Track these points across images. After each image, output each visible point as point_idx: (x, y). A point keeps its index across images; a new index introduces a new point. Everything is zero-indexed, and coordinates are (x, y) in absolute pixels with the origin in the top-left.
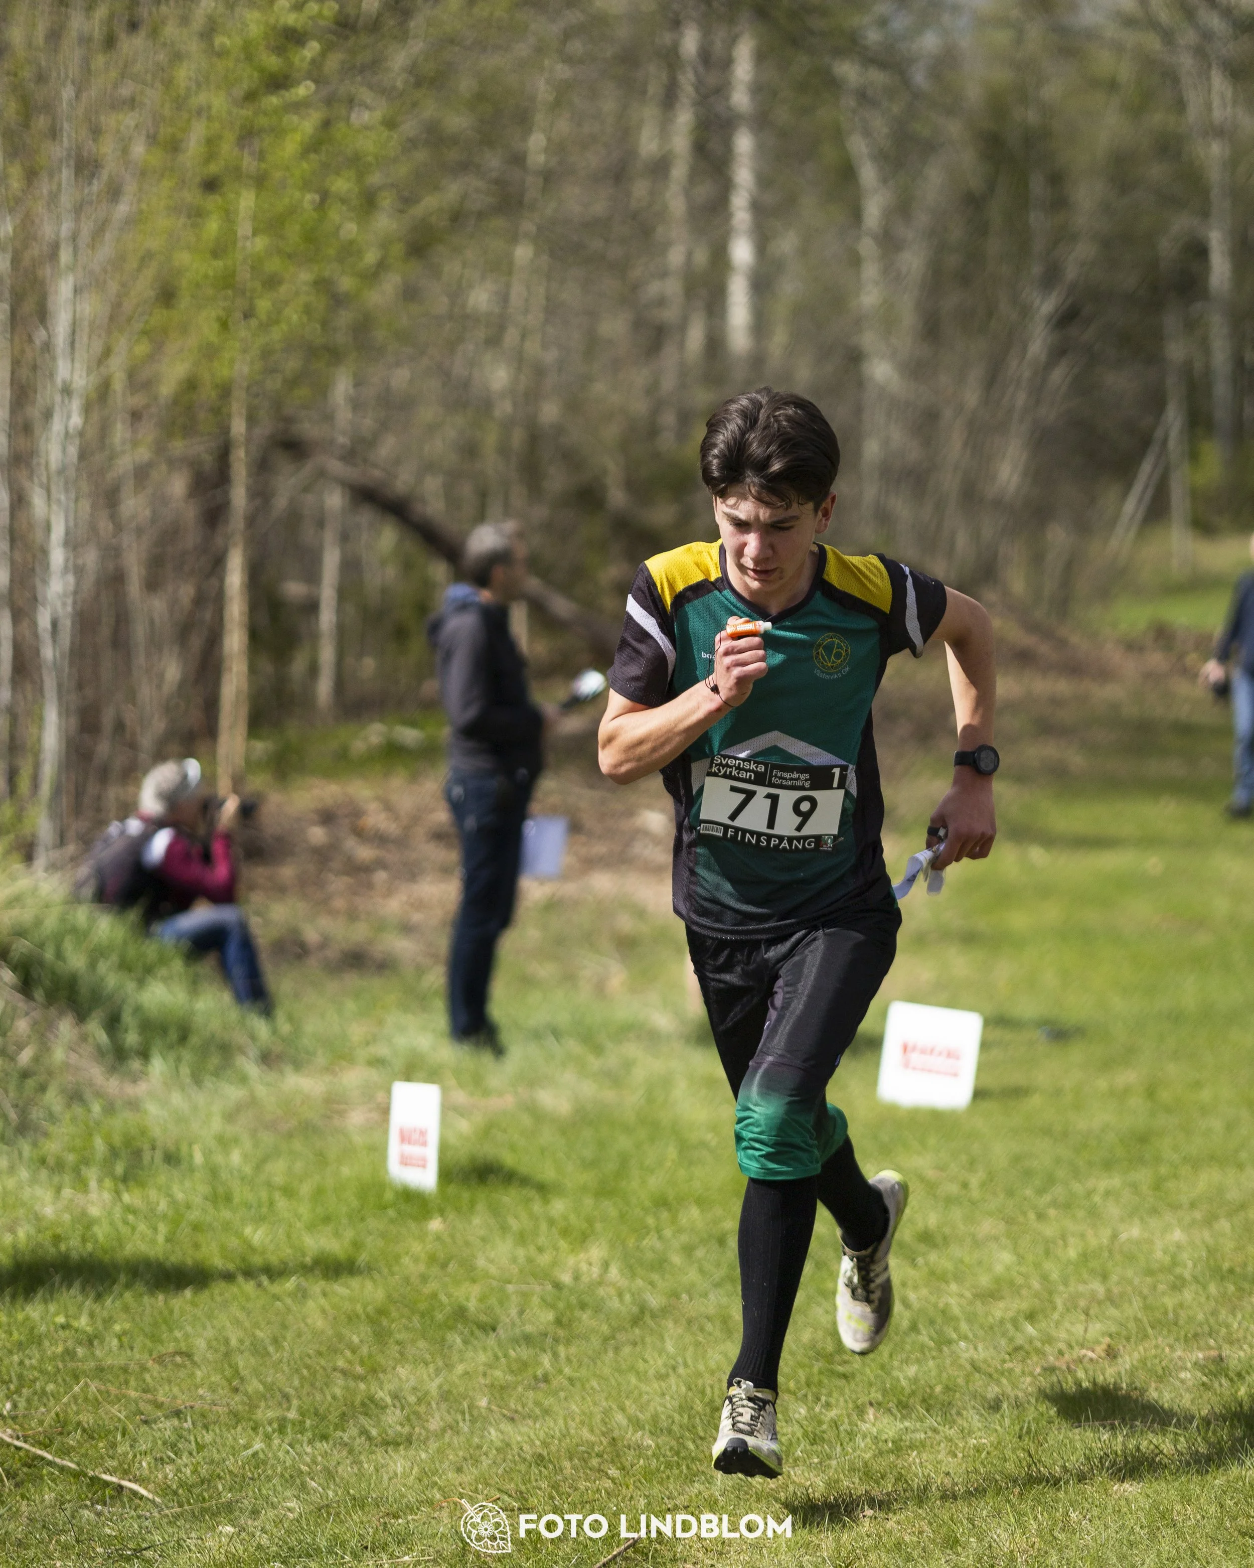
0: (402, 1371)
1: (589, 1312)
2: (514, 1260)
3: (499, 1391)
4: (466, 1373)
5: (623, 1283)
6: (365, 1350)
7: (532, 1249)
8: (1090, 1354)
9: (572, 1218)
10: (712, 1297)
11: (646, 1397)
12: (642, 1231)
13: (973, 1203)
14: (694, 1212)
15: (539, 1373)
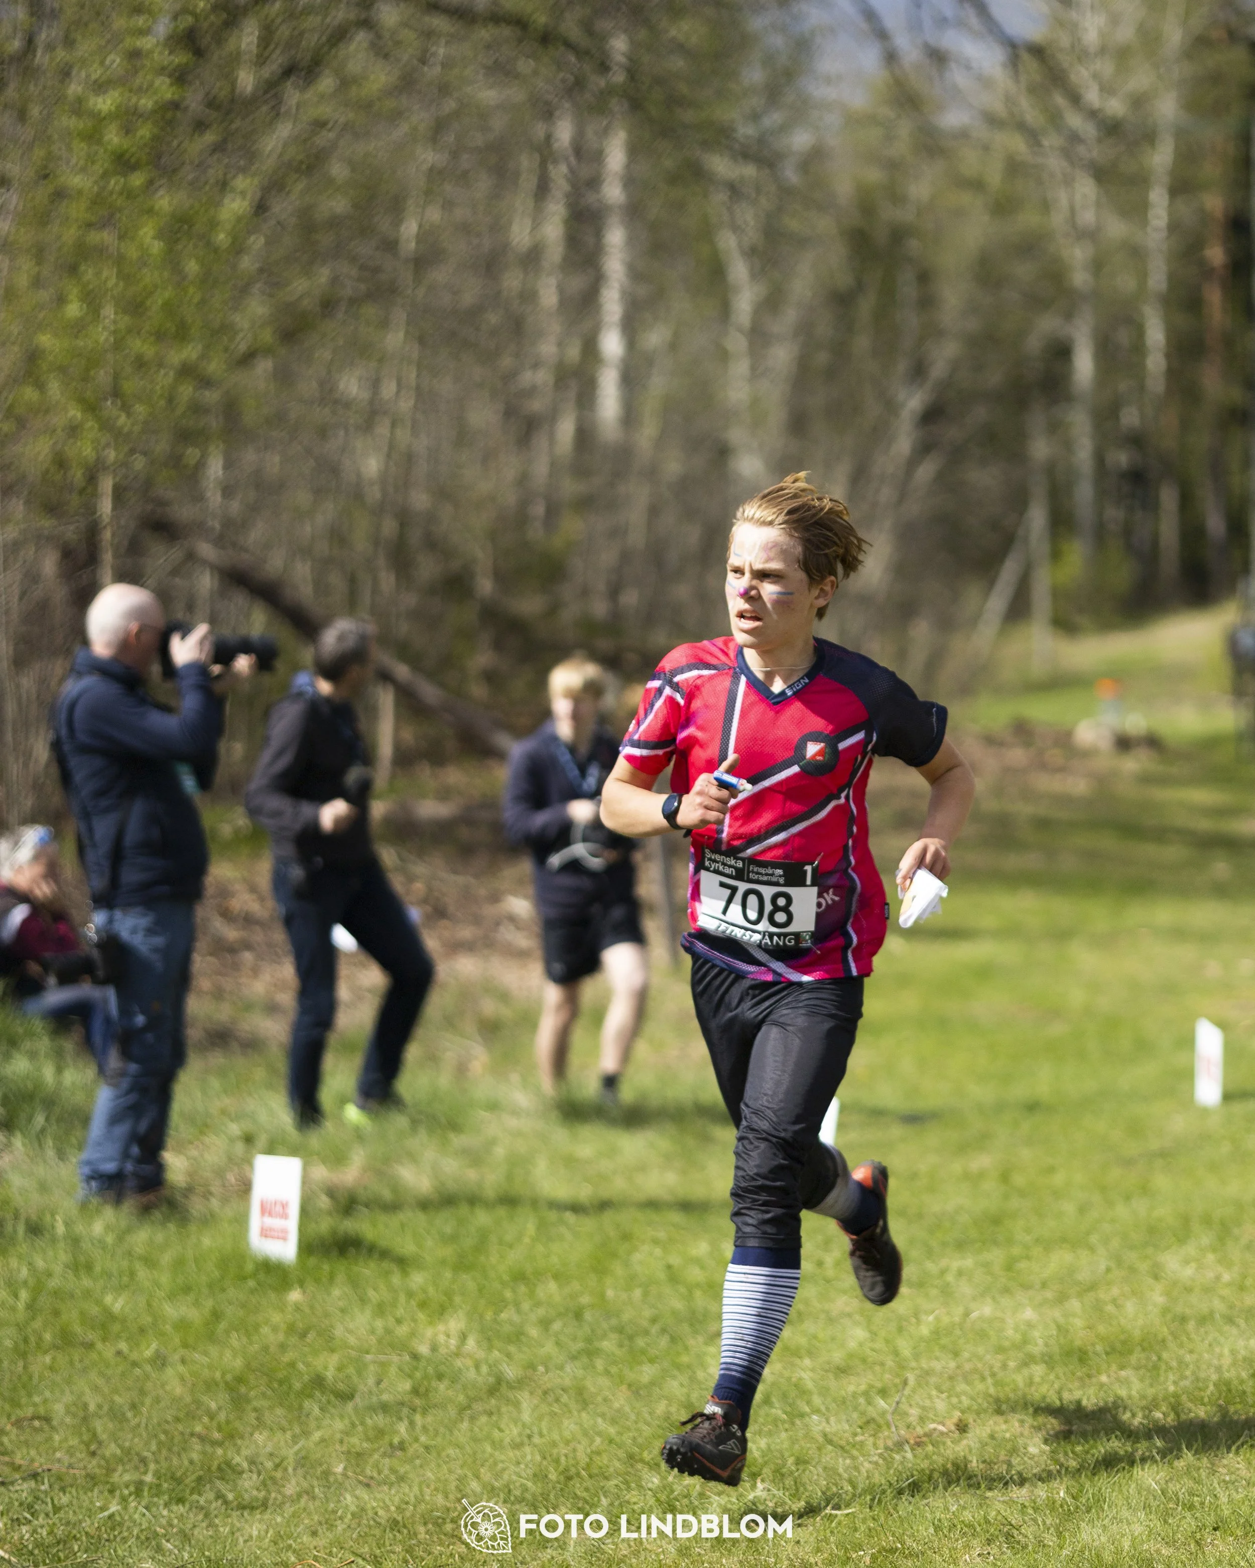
0: (260, 1437)
1: (446, 1382)
2: (373, 1332)
3: (357, 1458)
4: (323, 1440)
5: (481, 1354)
6: (222, 1416)
7: (391, 1320)
8: (941, 1428)
9: (431, 1290)
10: (568, 1368)
11: (501, 1465)
12: (499, 1304)
13: (828, 1281)
14: (552, 1286)
15: (396, 1441)
